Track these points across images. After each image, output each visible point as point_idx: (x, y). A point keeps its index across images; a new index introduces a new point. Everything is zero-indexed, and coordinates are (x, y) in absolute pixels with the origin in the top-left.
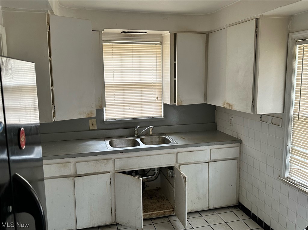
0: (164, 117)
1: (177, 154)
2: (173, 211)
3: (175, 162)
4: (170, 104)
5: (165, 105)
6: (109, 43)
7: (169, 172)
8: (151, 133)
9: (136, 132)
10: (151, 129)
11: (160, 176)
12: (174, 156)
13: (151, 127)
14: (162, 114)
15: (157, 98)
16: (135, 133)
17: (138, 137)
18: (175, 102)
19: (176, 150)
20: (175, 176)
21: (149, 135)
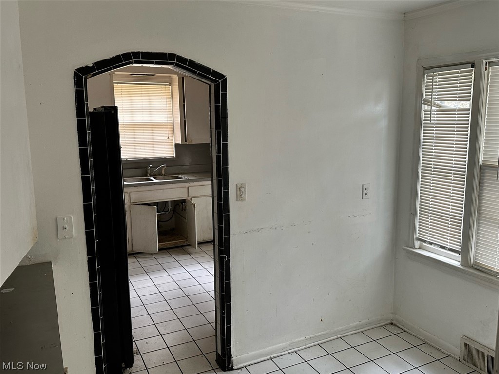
0: (176, 157)
1: (188, 188)
2: (187, 241)
3: (186, 195)
4: (180, 143)
5: (177, 146)
6: (118, 83)
7: (181, 205)
8: (163, 172)
9: (149, 172)
10: (163, 169)
11: (174, 216)
12: (186, 189)
13: (164, 166)
14: (175, 154)
15: (169, 138)
16: (147, 172)
17: (151, 176)
18: (186, 141)
19: (187, 185)
20: (187, 208)
21: (162, 175)
